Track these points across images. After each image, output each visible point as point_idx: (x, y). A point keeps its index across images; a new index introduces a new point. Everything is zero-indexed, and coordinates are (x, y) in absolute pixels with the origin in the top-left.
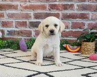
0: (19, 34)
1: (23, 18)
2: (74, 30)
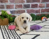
0: (17, 12)
1: (20, 2)
2: (47, 8)
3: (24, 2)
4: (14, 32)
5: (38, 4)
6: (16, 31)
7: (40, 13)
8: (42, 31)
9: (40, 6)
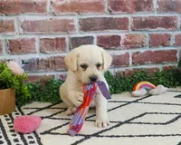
3: (72, 27)
4: (35, 139)
5: (122, 34)
6: (40, 136)
7: (128, 65)
8: (131, 136)
9: (128, 40)
